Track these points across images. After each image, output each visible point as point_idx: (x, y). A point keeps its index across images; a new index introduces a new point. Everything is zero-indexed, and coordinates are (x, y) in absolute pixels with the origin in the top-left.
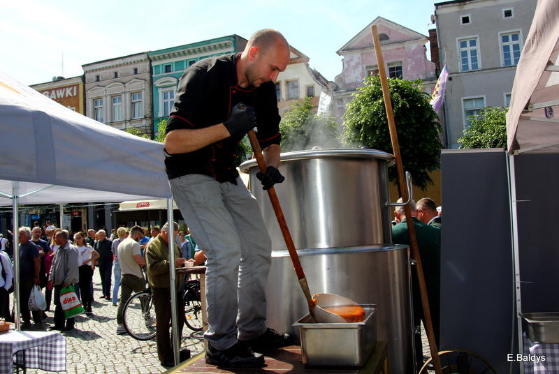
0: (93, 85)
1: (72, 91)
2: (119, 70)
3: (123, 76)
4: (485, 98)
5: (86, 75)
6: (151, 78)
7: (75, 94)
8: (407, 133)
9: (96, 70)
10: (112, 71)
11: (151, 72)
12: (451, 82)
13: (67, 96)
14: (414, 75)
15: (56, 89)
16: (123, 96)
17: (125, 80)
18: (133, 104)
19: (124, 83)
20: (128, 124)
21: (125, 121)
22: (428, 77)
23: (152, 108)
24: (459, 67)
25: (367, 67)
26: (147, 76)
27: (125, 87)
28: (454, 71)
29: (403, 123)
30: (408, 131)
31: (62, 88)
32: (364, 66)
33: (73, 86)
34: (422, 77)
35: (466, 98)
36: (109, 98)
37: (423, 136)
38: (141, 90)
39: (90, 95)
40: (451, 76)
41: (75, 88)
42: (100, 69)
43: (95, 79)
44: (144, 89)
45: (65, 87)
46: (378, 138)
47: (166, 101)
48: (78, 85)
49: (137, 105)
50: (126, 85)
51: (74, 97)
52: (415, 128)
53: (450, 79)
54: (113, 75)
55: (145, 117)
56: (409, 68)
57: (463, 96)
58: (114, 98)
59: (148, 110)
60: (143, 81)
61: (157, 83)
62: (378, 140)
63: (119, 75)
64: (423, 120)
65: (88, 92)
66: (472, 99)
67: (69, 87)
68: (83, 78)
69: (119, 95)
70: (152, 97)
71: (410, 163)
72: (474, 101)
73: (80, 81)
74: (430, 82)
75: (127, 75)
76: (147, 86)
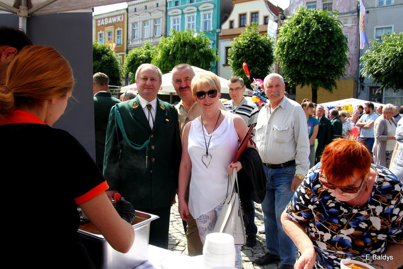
0: (132, 14)
1: (121, 18)
2: (148, 4)
3: (150, 8)
4: (393, 28)
5: (129, 8)
6: (167, 9)
7: (122, 20)
8: (318, 50)
9: (135, 4)
10: (143, 5)
11: (166, 6)
12: (367, 14)
13: (118, 21)
14: (341, 9)
15: (112, 17)
16: (149, 21)
17: (150, 11)
18: (155, 27)
19: (150, 13)
20: (152, 40)
21: (150, 38)
22: (351, 10)
23: (166, 30)
24: (376, 3)
25: (307, 3)
26: (164, 8)
27: (151, 15)
28: (372, 6)
29: (316, 42)
30: (319, 48)
31: (115, 16)
32: (305, 2)
33: (121, 15)
34: (346, 11)
35: (377, 27)
36: (141, 23)
37: (331, 52)
38: (160, 18)
39: (131, 20)
40: (368, 10)
41: (123, 16)
42: (136, 4)
43: (134, 10)
44: (162, 17)
45: (117, 16)
46: (297, 52)
47: (175, 25)
48: (124, 14)
49: (158, 27)
50: (152, 14)
51: (121, 22)
52: (325, 46)
53: (368, 12)
54: (144, 8)
55: (162, 35)
56: (337, 4)
57: (376, 26)
58: (144, 23)
59: (164, 31)
60: (161, 12)
61: (169, 13)
62: (296, 54)
63: (147, 8)
64: (333, 41)
65: (130, 19)
66: (382, 28)
67: (119, 15)
68: (127, 10)
69: (147, 21)
70: (166, 22)
71: (320, 72)
72: (384, 30)
73: (125, 11)
74: (352, 14)
75: (152, 8)
76: (163, 15)
